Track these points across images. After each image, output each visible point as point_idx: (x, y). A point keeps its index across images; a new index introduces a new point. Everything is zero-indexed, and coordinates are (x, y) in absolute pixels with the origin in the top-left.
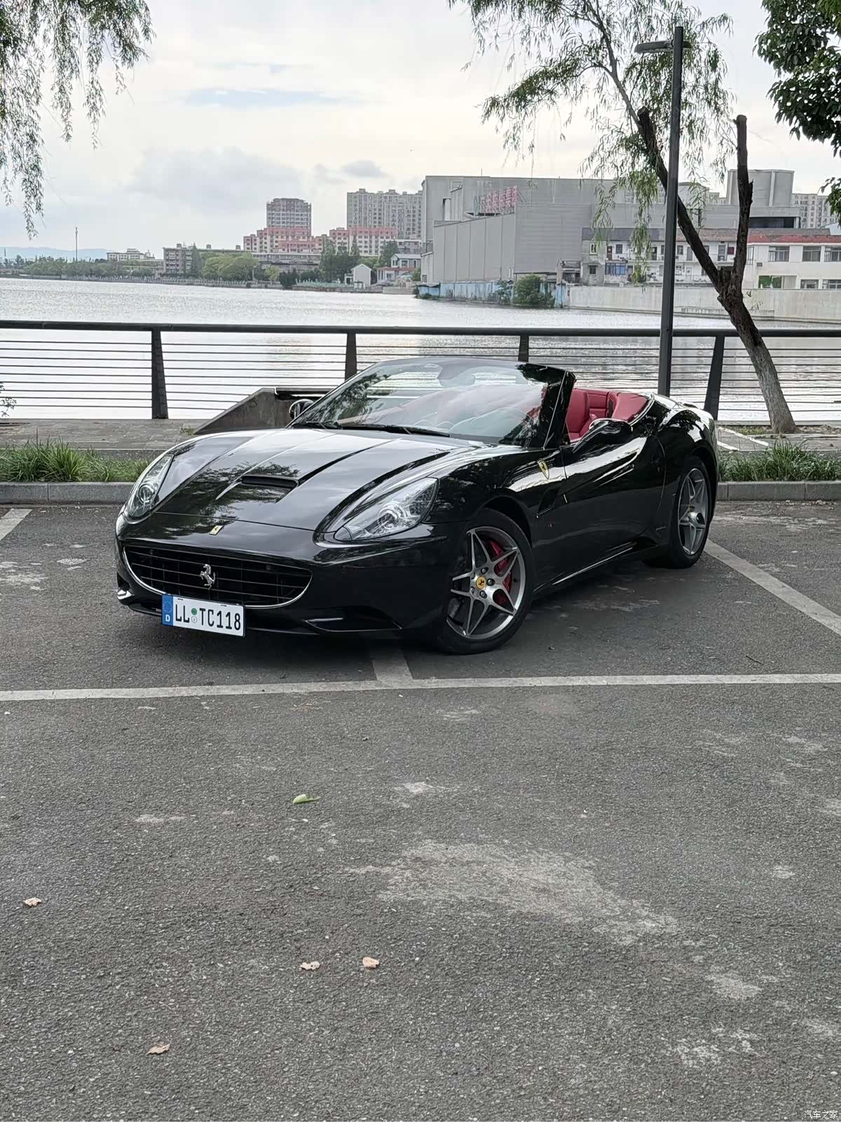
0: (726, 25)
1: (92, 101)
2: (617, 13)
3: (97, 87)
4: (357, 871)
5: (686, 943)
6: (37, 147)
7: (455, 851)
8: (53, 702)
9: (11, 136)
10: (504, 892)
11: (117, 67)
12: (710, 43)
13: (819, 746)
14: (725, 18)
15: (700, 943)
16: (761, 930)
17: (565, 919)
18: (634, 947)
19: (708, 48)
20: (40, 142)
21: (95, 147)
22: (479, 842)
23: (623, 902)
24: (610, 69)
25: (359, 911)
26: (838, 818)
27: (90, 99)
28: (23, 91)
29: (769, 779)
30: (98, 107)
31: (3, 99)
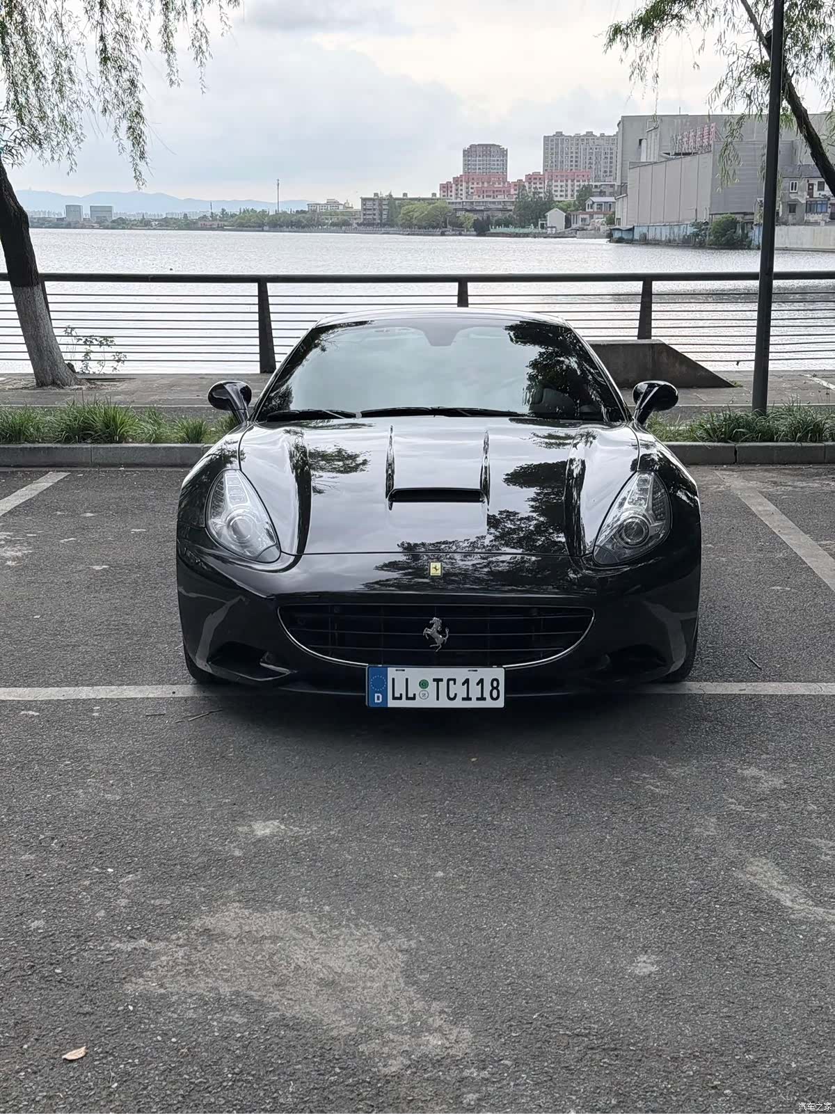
1: (197, 44)
3: (202, 29)
4: (123, 947)
5: (466, 1073)
6: (137, 94)
7: (256, 921)
9: (113, 82)
10: (281, 984)
11: (221, 7)
15: (485, 1074)
16: (570, 1057)
17: (332, 1029)
20: (141, 88)
21: (203, 92)
22: (293, 909)
23: (419, 1005)
26: (753, 886)
27: (195, 42)
28: (122, 36)
29: (693, 827)
30: (205, 50)
31: (105, 45)
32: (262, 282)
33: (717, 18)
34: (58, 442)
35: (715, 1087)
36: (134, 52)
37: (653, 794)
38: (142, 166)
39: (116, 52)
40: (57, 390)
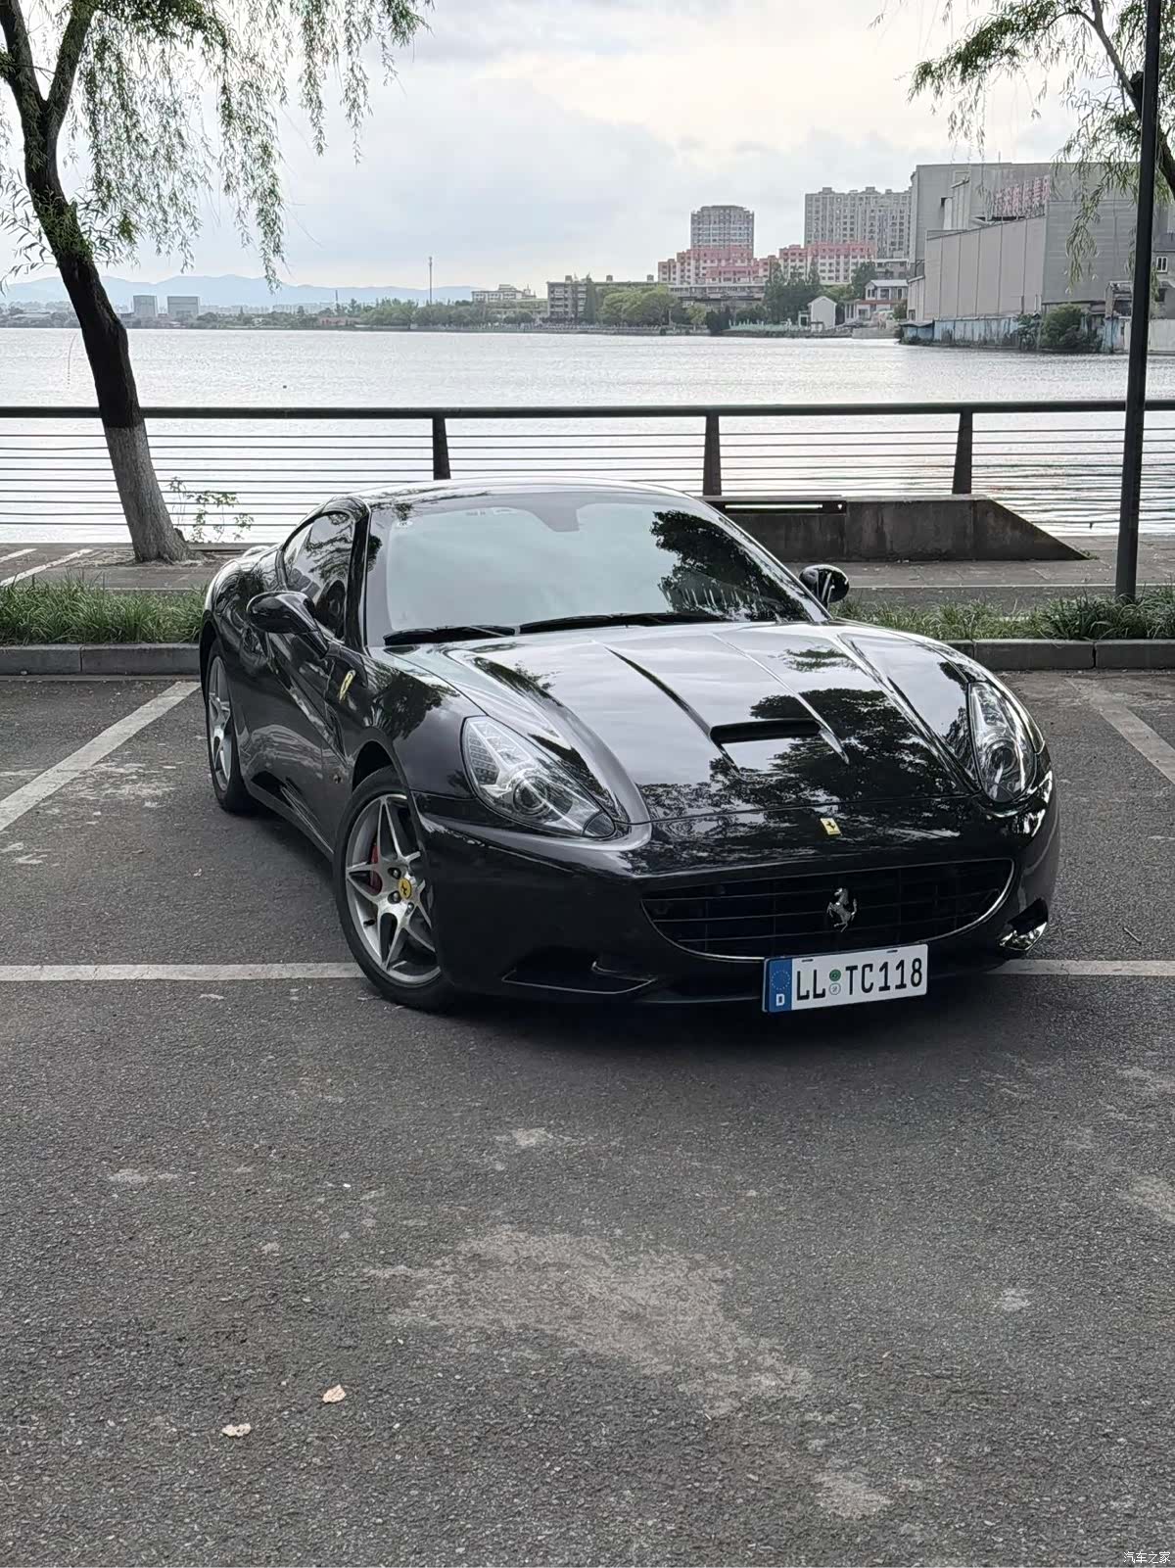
1: (352, 96)
3: (359, 76)
4: (379, 1273)
5: (809, 1417)
6: (272, 165)
7: (535, 1246)
8: (89, 983)
10: (576, 1317)
11: (384, 45)
15: (831, 1418)
16: (931, 1401)
17: (644, 1367)
18: (728, 1419)
20: (277, 157)
21: (357, 161)
22: (578, 1232)
23: (744, 1342)
24: (1092, 16)
25: (349, 1342)
26: (1141, 1210)
27: (350, 93)
28: (251, 86)
29: (1063, 1139)
30: (361, 103)
31: (228, 99)
32: (438, 416)
33: (1063, 54)
34: (187, 641)
35: (1106, 1435)
36: (267, 108)
37: (1010, 1100)
38: (275, 260)
39: (244, 108)
40: (164, 567)
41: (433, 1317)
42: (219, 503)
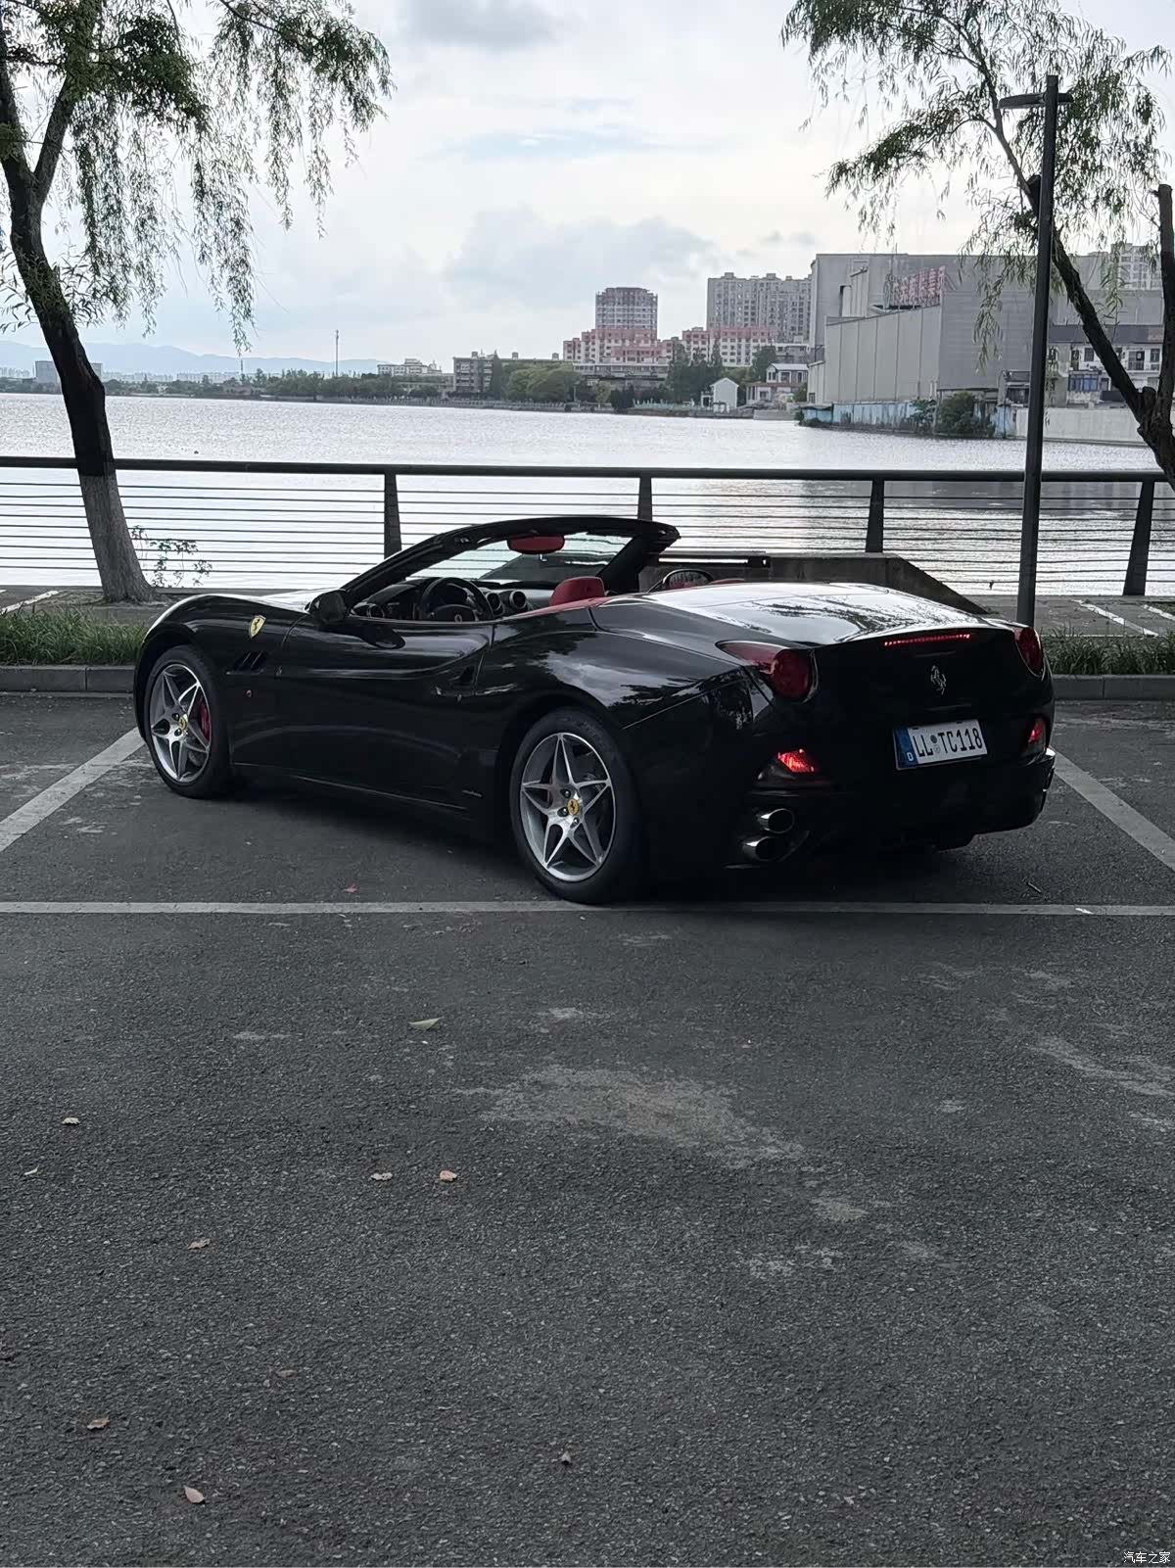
0: (1161, 61)
1: (315, 177)
2: (1005, 49)
3: (322, 158)
4: (465, 1092)
5: (804, 1169)
6: (243, 237)
7: (582, 1077)
8: (173, 915)
9: (213, 223)
10: (622, 1116)
11: (346, 131)
12: (1139, 85)
13: (1066, 983)
14: (1158, 52)
15: (821, 1170)
16: (894, 1160)
17: (678, 1143)
18: (745, 1171)
19: (1136, 92)
20: (249, 230)
21: (320, 235)
22: (614, 1068)
23: (751, 1129)
24: (994, 123)
25: (454, 1129)
27: (313, 174)
28: (223, 164)
30: (324, 183)
31: (201, 176)
32: (390, 472)
36: (239, 185)
37: (942, 991)
38: (246, 325)
39: (217, 184)
40: (133, 607)
41: (513, 1116)
42: (180, 550)
